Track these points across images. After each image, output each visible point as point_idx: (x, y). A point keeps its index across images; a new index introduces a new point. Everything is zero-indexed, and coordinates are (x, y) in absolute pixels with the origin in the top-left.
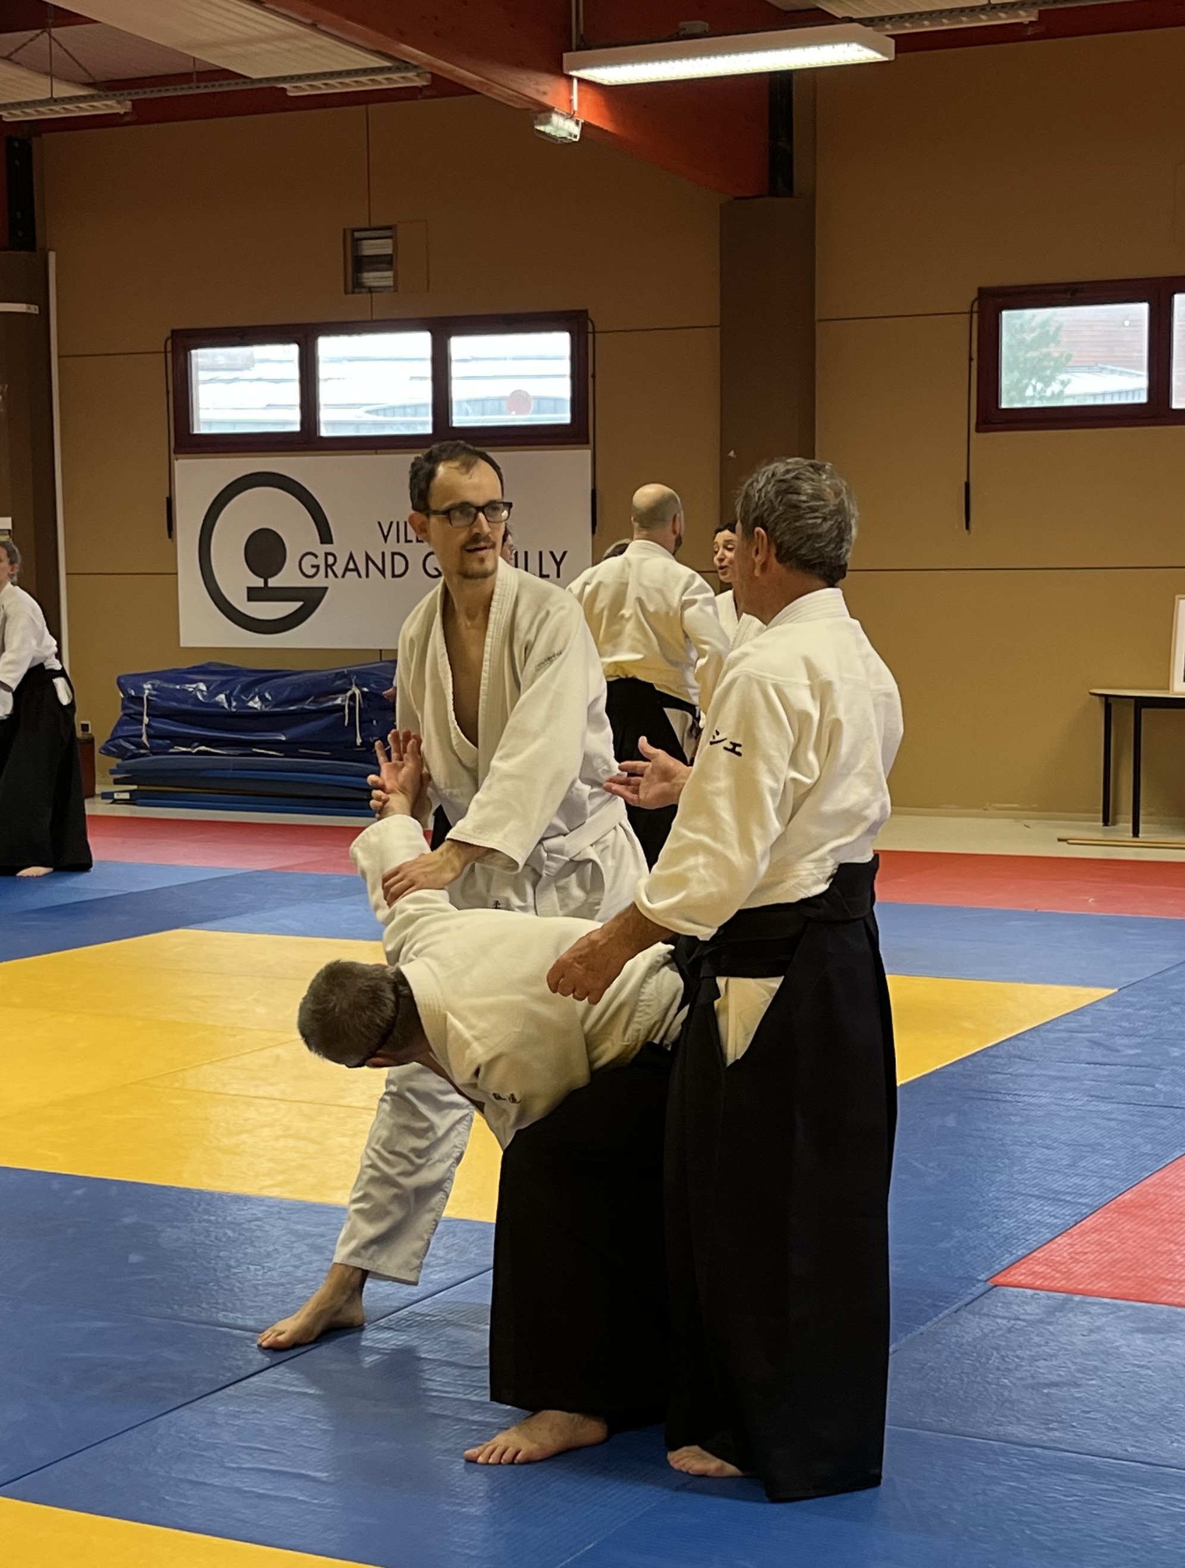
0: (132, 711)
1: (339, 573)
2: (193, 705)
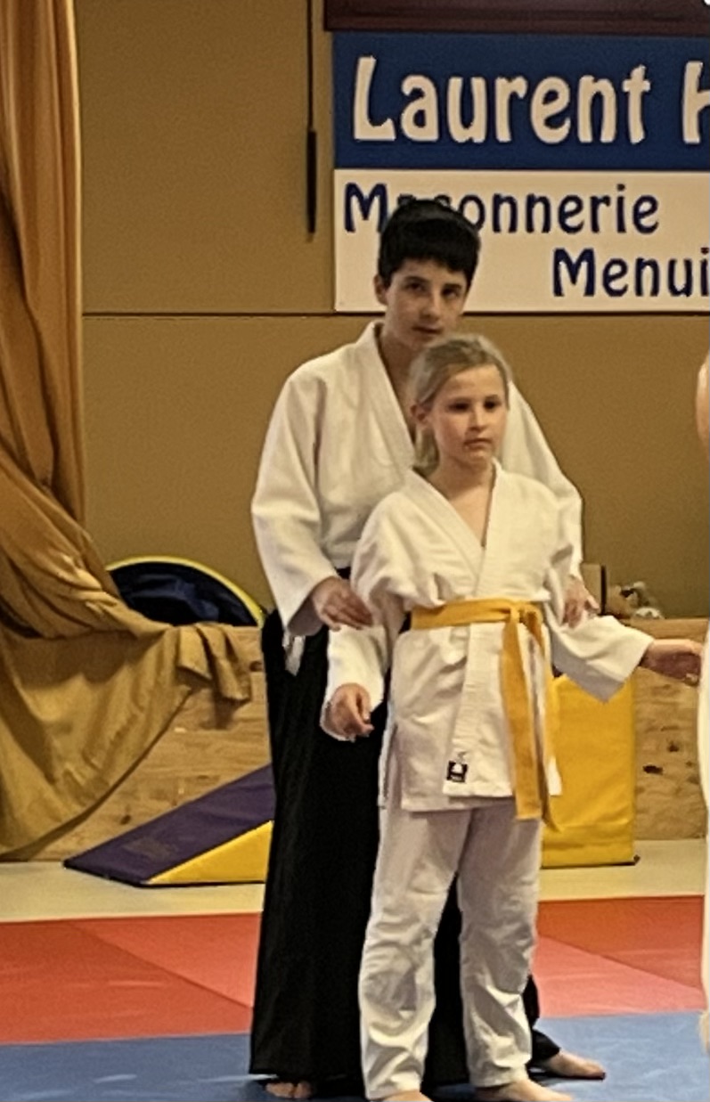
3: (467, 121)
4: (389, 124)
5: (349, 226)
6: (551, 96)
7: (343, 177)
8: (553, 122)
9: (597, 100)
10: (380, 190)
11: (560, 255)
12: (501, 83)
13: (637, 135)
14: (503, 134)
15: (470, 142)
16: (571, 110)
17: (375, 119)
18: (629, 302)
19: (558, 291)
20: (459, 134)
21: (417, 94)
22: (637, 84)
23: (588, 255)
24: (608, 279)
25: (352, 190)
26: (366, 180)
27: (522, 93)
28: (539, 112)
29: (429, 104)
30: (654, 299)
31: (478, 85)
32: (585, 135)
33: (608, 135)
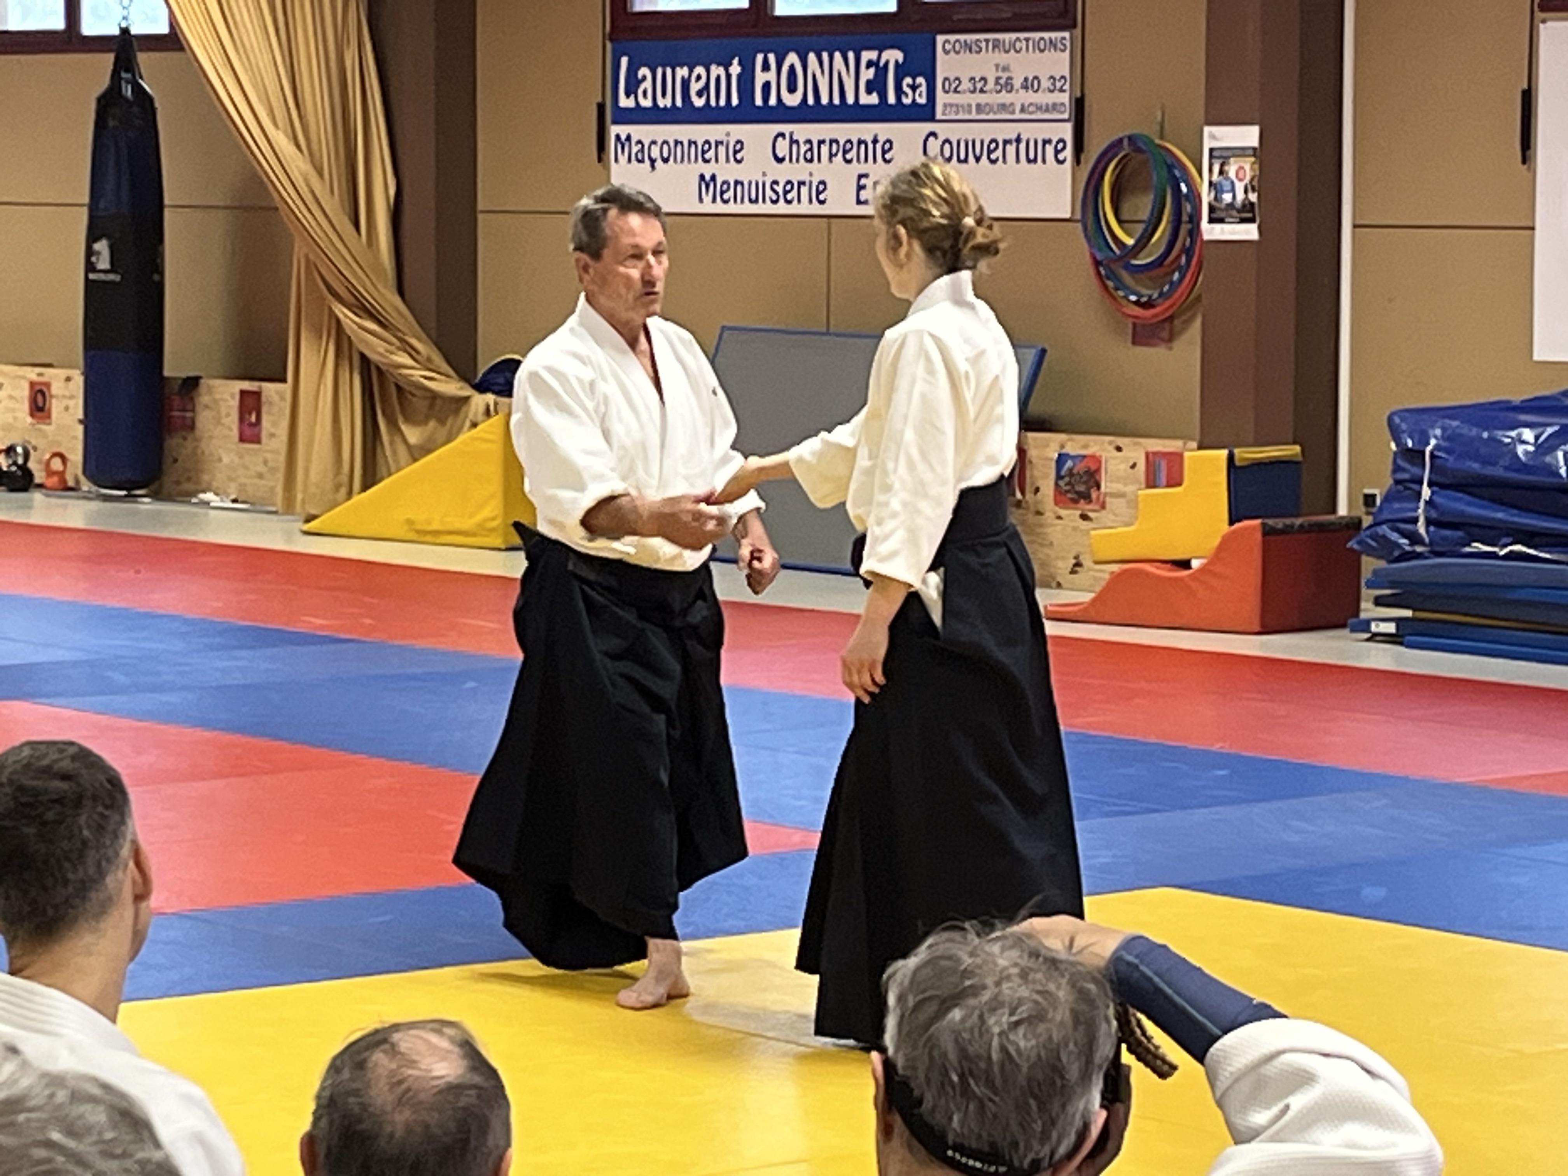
0: (1406, 476)
2: (1506, 468)
3: (664, 94)
4: (632, 97)
5: (616, 160)
6: (699, 78)
7: (614, 130)
8: (700, 94)
9: (718, 79)
10: (629, 138)
11: (702, 177)
12: (678, 69)
13: (735, 101)
14: (679, 103)
15: (666, 106)
16: (707, 86)
17: (628, 95)
18: (731, 208)
19: (701, 200)
20: (661, 103)
21: (644, 78)
22: (735, 69)
23: (713, 178)
24: (722, 193)
25: (618, 137)
26: (622, 130)
27: (686, 76)
28: (695, 87)
29: (647, 84)
30: (742, 206)
31: (669, 71)
32: (713, 103)
33: (722, 103)
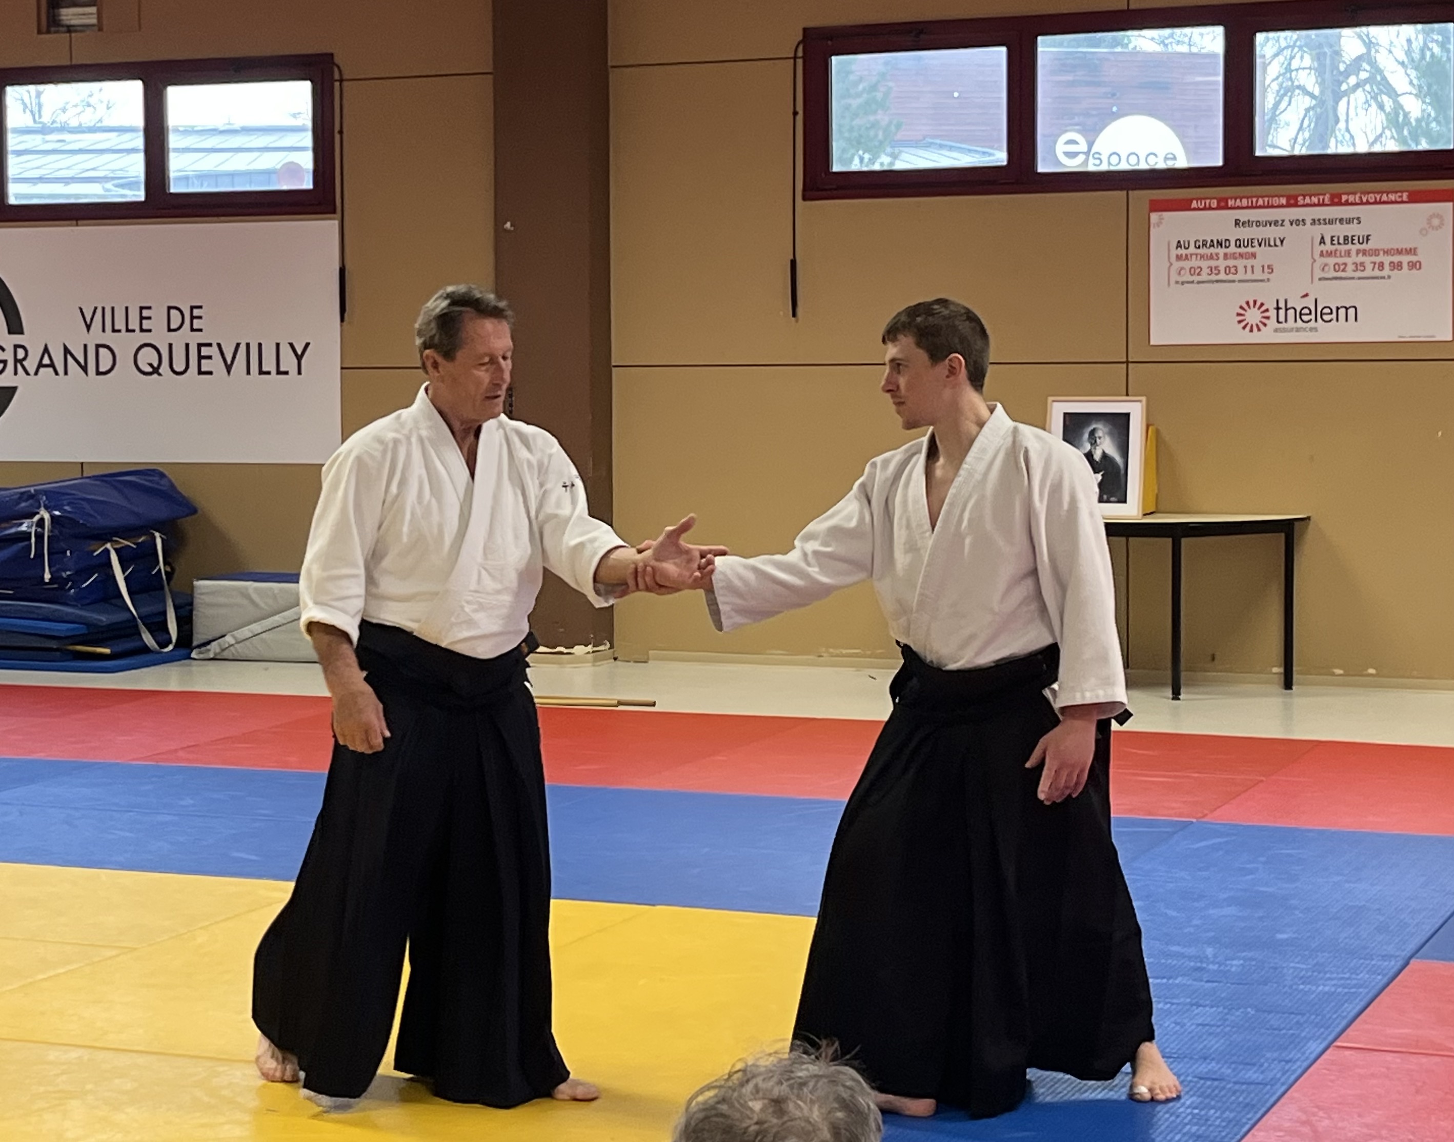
1: (32, 371)
